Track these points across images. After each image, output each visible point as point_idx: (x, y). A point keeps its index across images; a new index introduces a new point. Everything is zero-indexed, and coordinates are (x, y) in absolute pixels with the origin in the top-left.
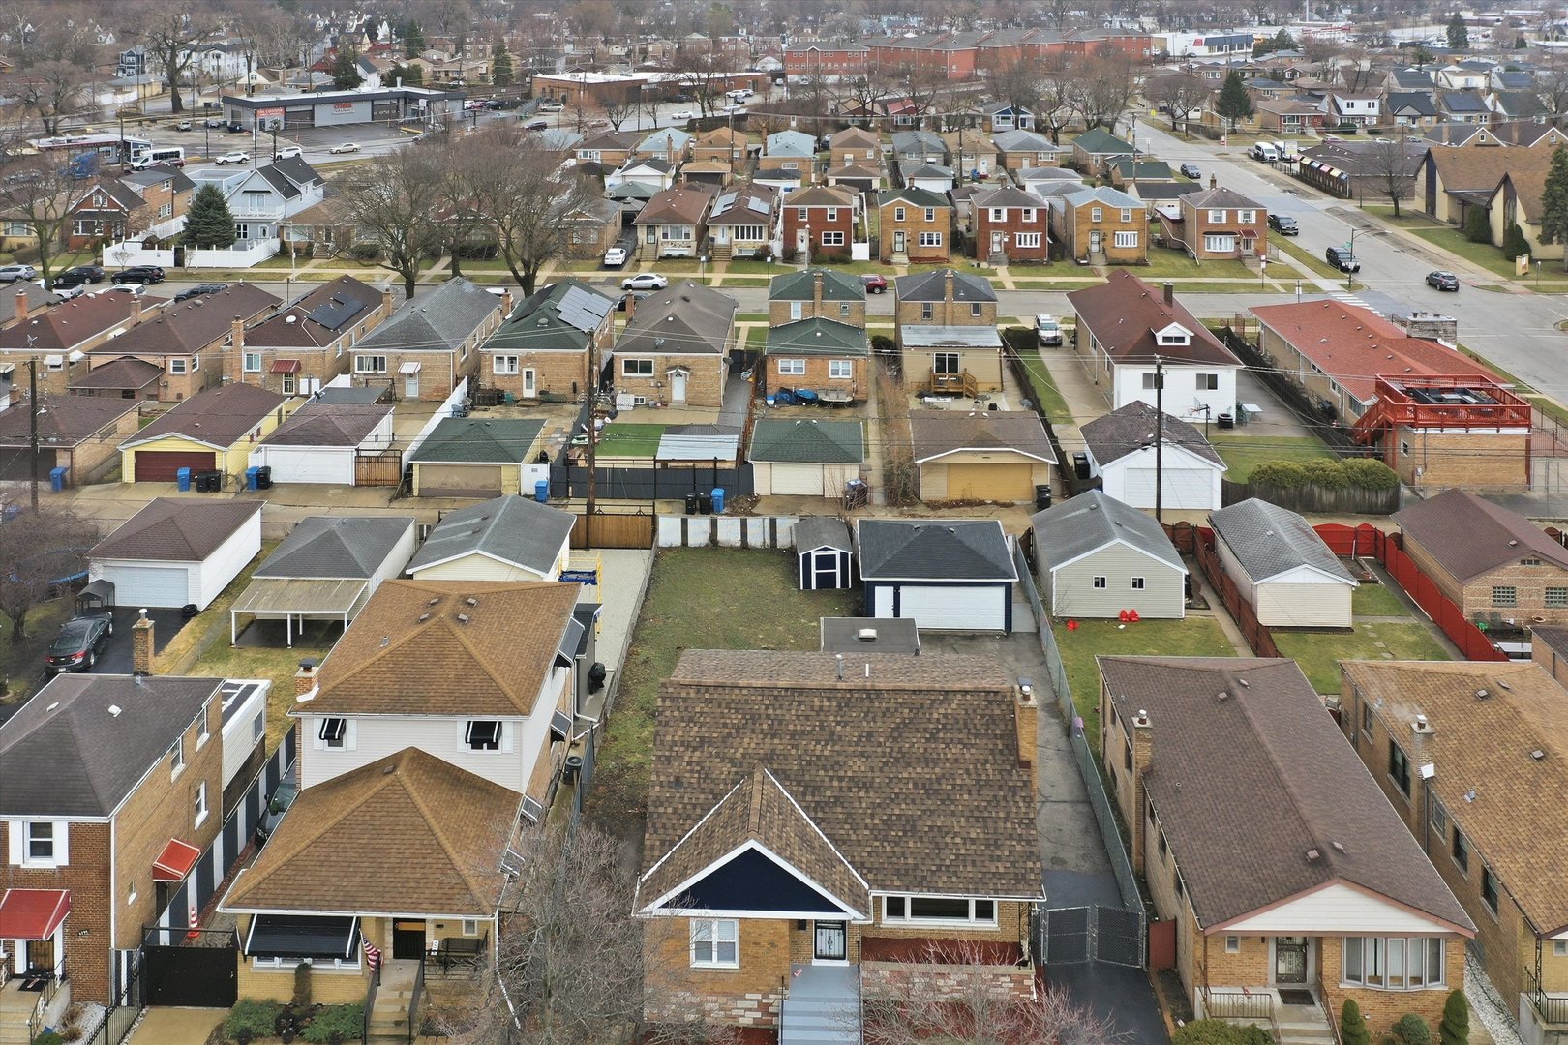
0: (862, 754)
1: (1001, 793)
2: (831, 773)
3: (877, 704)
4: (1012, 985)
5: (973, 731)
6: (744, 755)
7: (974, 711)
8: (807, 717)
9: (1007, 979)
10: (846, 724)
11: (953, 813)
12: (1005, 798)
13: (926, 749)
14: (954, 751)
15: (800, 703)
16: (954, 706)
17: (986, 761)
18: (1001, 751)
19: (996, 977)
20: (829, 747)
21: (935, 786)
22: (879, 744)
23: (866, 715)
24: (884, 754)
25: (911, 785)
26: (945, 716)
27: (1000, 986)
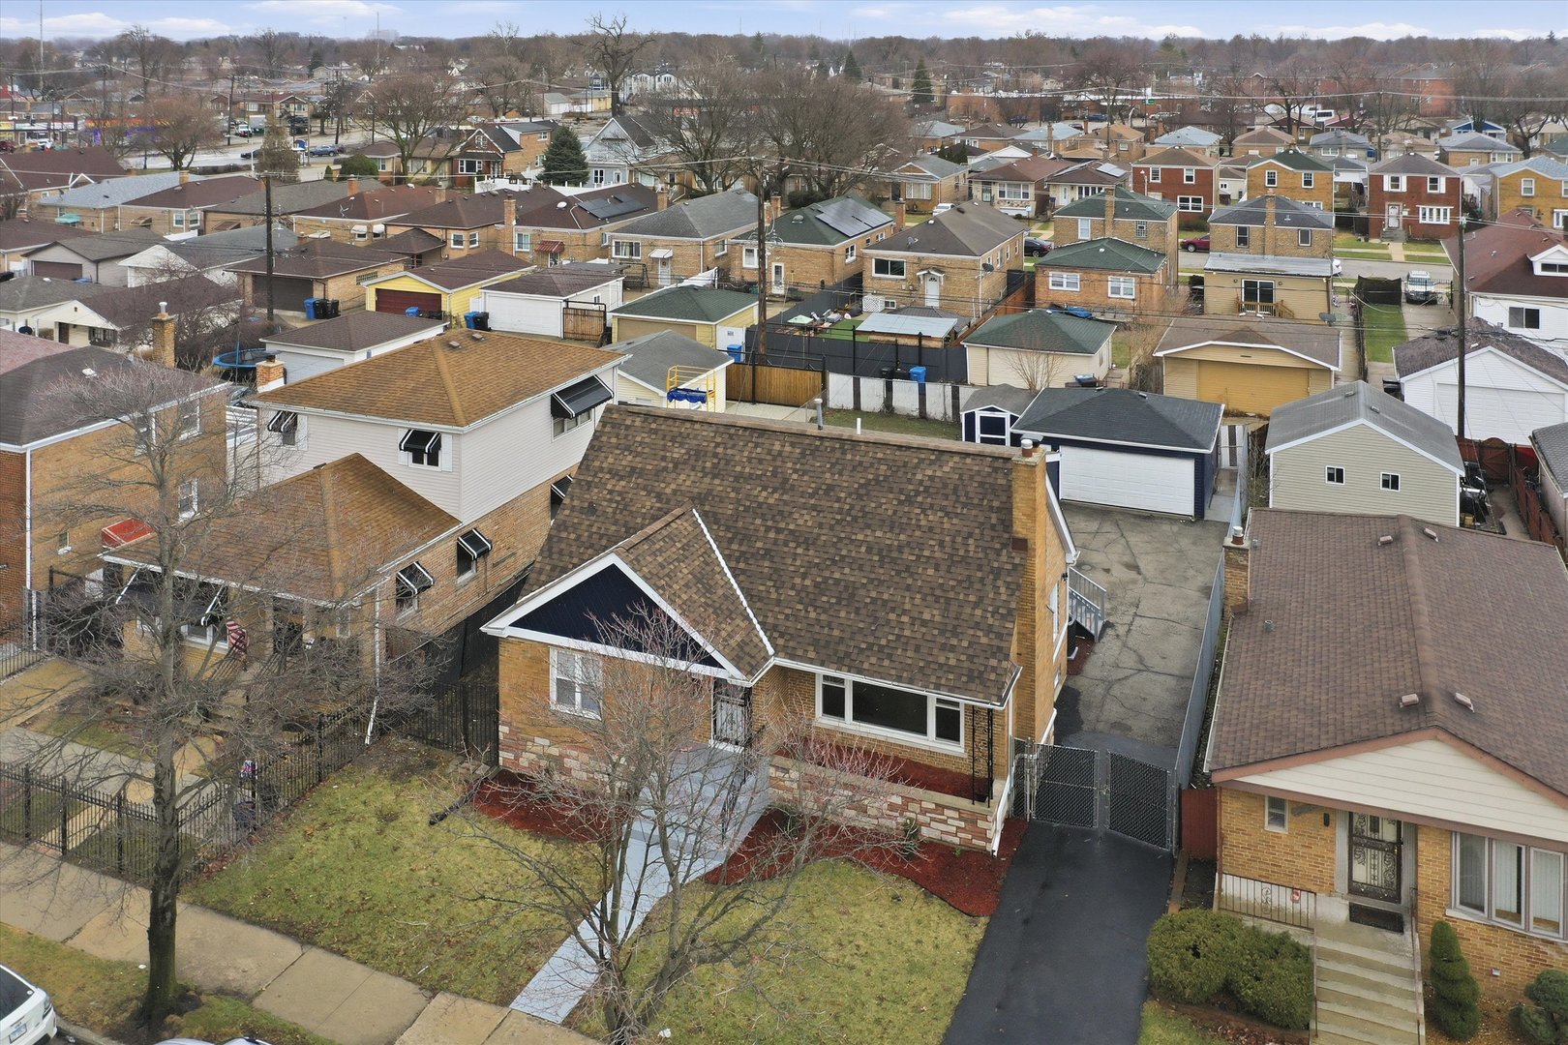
0: (814, 508)
1: (979, 574)
2: (770, 523)
3: (849, 457)
4: (962, 824)
5: (963, 499)
6: (675, 492)
7: (971, 478)
8: (760, 461)
9: (956, 815)
10: (805, 473)
11: (908, 588)
12: (982, 579)
13: (895, 512)
14: (931, 518)
15: (757, 445)
16: (946, 469)
17: (970, 535)
18: (993, 527)
19: (940, 807)
20: (776, 496)
21: (895, 554)
22: (838, 500)
23: (833, 465)
24: (840, 511)
25: (863, 549)
26: (932, 478)
27: (944, 822)
